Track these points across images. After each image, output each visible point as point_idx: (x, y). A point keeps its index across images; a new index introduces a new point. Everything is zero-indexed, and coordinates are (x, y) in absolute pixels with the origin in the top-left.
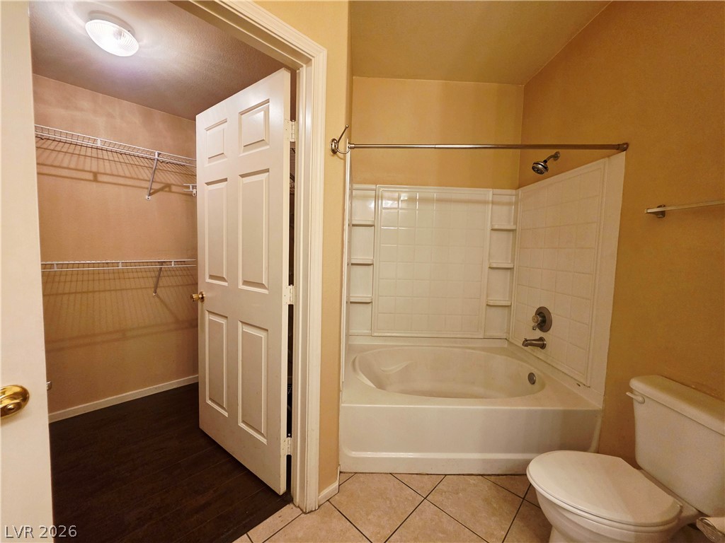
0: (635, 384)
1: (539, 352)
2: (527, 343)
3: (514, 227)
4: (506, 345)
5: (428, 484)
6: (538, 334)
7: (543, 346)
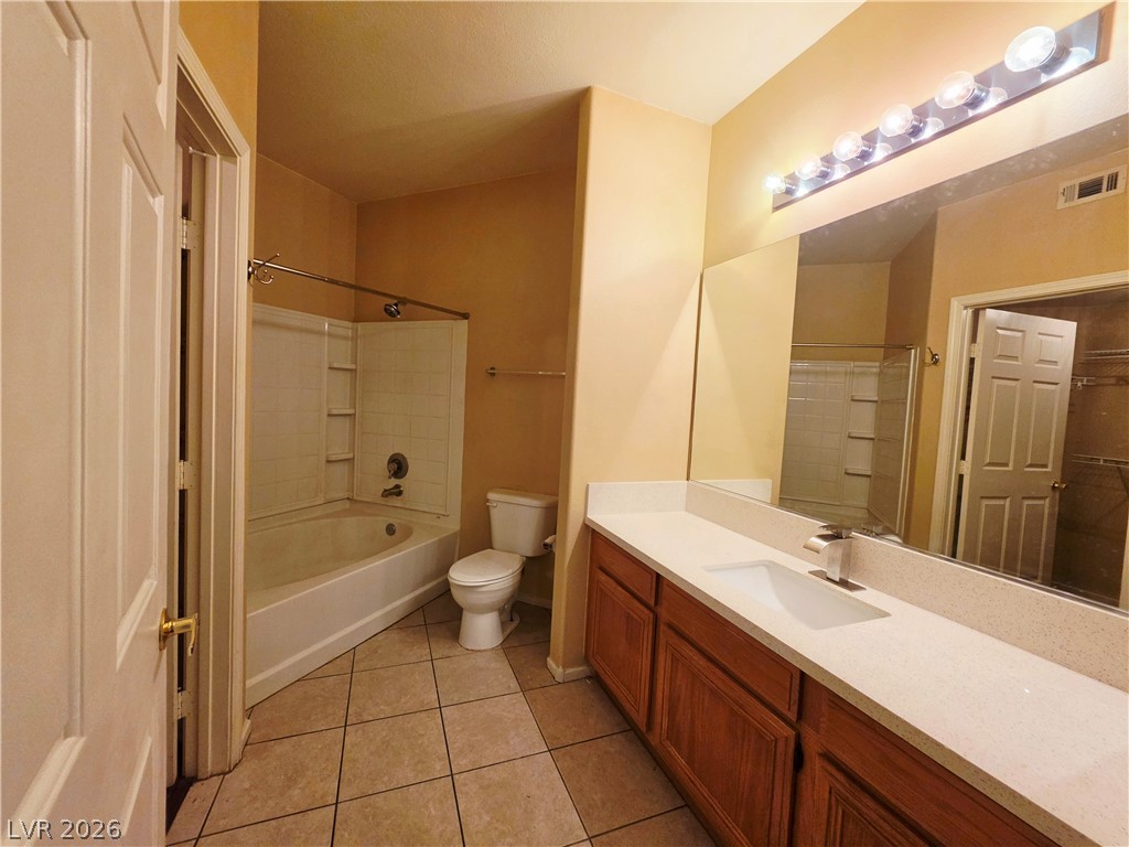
0: (491, 496)
1: (396, 501)
2: (387, 493)
3: (353, 367)
4: (347, 505)
5: (346, 663)
6: (394, 482)
7: (400, 493)
